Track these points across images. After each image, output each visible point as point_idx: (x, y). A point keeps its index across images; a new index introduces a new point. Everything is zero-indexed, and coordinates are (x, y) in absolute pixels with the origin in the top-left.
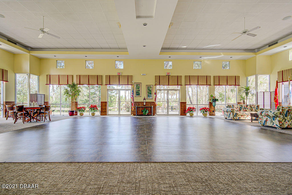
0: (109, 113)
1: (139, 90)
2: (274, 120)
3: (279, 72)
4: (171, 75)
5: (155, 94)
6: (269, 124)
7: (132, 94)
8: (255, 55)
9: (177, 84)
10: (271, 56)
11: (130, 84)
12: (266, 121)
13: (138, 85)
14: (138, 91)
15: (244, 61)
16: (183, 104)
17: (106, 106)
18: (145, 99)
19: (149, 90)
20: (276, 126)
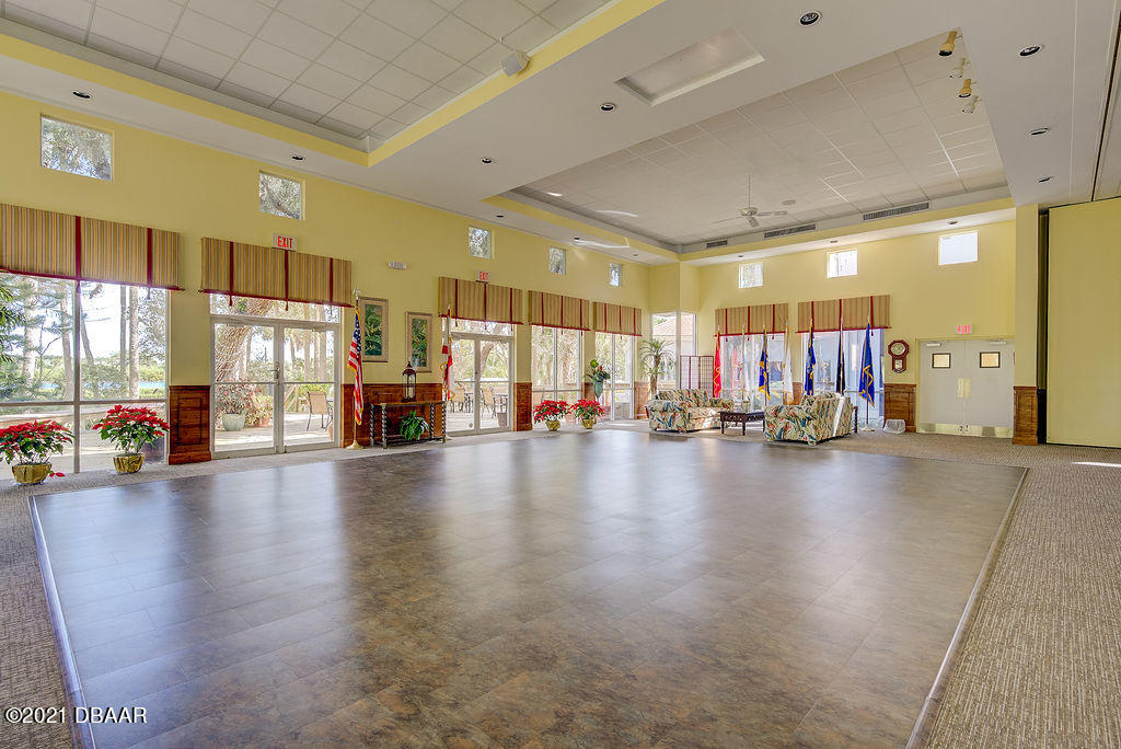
0: (220, 442)
1: (378, 333)
2: (804, 425)
3: (717, 311)
4: (493, 281)
5: (445, 350)
6: (791, 434)
7: (353, 349)
8: (677, 261)
9: (508, 319)
10: (701, 270)
11: (342, 301)
12: (785, 430)
13: (373, 307)
14: (372, 335)
15: (648, 270)
16: (523, 391)
17: (204, 407)
18: (409, 372)
19: (417, 332)
20: (809, 440)
